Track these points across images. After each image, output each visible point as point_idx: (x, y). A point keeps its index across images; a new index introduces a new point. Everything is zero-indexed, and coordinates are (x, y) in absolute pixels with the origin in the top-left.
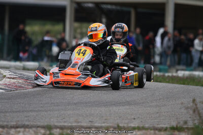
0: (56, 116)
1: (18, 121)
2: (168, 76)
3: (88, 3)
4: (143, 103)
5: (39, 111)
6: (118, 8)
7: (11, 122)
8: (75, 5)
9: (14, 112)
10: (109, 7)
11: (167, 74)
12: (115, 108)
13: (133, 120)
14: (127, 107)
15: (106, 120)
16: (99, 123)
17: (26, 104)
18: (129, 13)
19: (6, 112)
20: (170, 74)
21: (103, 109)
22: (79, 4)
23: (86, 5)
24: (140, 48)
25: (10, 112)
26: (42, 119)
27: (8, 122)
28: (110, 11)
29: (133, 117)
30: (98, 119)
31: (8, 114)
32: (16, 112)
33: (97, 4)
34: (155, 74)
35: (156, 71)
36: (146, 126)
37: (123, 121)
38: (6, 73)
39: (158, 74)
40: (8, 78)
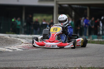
0: (49, 62)
1: (30, 65)
3: (65, 4)
4: (94, 55)
5: (40, 60)
6: (81, 7)
7: (26, 65)
8: (58, 6)
9: (27, 60)
10: (76, 6)
12: (79, 58)
13: (89, 64)
14: (86, 57)
16: (71, 66)
17: (33, 56)
18: (86, 9)
21: (73, 59)
22: (60, 5)
23: (64, 6)
25: (26, 60)
26: (42, 64)
27: (24, 66)
28: (76, 8)
29: (88, 62)
30: (70, 63)
31: (24, 62)
32: (28, 60)
33: (70, 5)
34: (100, 40)
35: (101, 39)
36: (95, 67)
37: (84, 64)
38: (23, 41)
39: (102, 40)
40: (24, 43)
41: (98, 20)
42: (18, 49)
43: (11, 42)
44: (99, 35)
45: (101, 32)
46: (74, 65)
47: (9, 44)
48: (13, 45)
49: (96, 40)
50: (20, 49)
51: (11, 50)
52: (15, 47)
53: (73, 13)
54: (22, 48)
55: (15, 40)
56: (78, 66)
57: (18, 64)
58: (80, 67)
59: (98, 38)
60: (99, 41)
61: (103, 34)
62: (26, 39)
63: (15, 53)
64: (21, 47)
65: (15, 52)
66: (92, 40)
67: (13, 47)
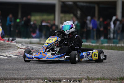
0: (50, 72)
1: (27, 75)
2: (119, 46)
5: (39, 69)
6: (88, 4)
7: (23, 76)
8: (61, 3)
9: (24, 70)
10: (82, 4)
11: (118, 45)
12: (86, 66)
13: (97, 74)
14: (94, 66)
15: (80, 74)
16: (76, 76)
18: (94, 8)
19: (20, 70)
20: (120, 45)
22: (63, 2)
23: (68, 3)
24: (102, 29)
25: (22, 70)
26: (42, 74)
27: (20, 76)
28: (82, 6)
29: (97, 72)
31: (20, 71)
32: (26, 70)
33: (75, 3)
34: (111, 45)
35: (111, 43)
36: (105, 77)
37: (91, 75)
38: (19, 46)
39: (113, 45)
40: (21, 49)
41: (108, 21)
42: (13, 56)
43: (5, 47)
44: (110, 39)
45: (112, 35)
46: (80, 75)
47: (3, 50)
48: (7, 51)
49: (106, 45)
50: (15, 55)
51: (5, 56)
52: (10, 53)
53: (79, 12)
54: (18, 55)
55: (10, 44)
56: (85, 77)
57: (13, 74)
58: (87, 77)
59: (108, 43)
60: (109, 46)
61: (114, 38)
62: (23, 43)
63: (9, 61)
64: (16, 53)
65: (10, 59)
66: (101, 45)
67: (6, 53)
